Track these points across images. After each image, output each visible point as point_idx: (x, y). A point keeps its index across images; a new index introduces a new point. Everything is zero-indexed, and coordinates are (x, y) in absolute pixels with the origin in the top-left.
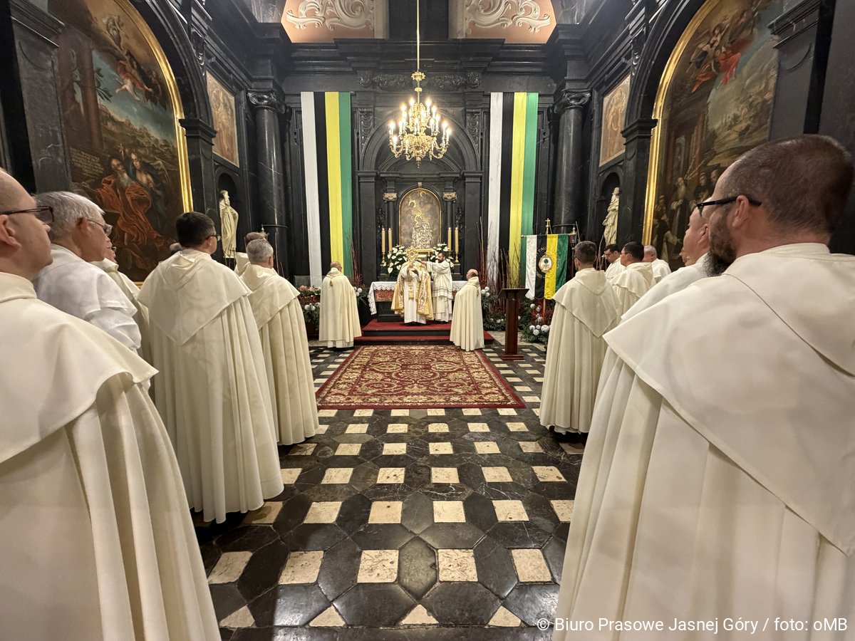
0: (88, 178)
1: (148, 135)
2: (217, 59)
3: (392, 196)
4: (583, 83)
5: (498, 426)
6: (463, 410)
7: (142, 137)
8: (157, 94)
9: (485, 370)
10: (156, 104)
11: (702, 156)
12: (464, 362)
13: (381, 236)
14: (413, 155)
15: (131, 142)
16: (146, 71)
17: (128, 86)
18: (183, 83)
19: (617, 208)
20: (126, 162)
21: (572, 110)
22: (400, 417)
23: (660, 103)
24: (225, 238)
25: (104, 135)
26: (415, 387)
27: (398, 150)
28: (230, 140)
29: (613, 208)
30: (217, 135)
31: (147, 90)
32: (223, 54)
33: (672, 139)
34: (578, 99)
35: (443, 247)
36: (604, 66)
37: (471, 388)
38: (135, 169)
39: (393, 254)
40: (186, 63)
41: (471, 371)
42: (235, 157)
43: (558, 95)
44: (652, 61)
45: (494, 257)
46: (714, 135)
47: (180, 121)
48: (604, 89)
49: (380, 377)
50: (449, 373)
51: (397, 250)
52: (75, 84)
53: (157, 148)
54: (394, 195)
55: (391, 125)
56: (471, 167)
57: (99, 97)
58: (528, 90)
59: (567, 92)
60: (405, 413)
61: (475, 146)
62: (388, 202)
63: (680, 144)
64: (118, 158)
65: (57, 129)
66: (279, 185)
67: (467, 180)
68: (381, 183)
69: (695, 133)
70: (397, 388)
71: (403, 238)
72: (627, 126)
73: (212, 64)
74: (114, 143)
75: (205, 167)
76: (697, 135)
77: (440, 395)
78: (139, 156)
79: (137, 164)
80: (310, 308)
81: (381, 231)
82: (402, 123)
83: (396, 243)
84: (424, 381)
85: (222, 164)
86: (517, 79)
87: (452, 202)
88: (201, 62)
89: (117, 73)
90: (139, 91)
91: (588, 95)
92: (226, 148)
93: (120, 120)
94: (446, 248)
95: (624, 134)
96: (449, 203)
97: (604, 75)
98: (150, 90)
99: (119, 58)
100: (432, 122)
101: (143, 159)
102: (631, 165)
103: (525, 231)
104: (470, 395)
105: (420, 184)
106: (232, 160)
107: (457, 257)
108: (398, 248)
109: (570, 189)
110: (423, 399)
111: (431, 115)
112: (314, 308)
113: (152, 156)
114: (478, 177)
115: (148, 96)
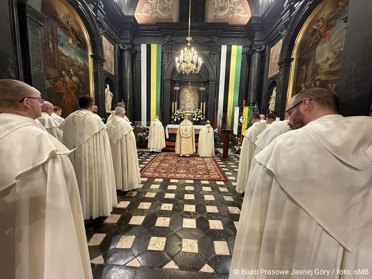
0: (53, 78)
1: (78, 61)
2: (107, 30)
3: (177, 88)
4: (262, 42)
5: (215, 188)
6: (201, 181)
7: (75, 62)
8: (82, 44)
9: (213, 165)
10: (81, 48)
11: (313, 75)
12: (204, 161)
13: (172, 105)
14: (186, 72)
15: (70, 64)
16: (78, 36)
17: (71, 41)
18: (93, 40)
19: (275, 96)
20: (68, 72)
21: (257, 53)
22: (174, 183)
23: (295, 51)
24: (107, 104)
25: (60, 61)
26: (182, 170)
27: (179, 69)
28: (111, 64)
29: (273, 96)
30: (105, 61)
31: (78, 43)
32: (110, 28)
33: (300, 67)
34: (260, 49)
35: (198, 111)
36: (271, 34)
37: (206, 172)
38: (72, 75)
39: (177, 113)
40: (94, 32)
41: (207, 165)
42: (113, 71)
43: (251, 47)
44: (292, 33)
45: (221, 116)
46: (318, 66)
47: (91, 55)
48: (271, 44)
49: (168, 165)
50: (197, 165)
51: (178, 111)
52: (50, 40)
53: (81, 67)
54: (179, 88)
55: (177, 59)
56: (212, 77)
57: (59, 46)
58: (238, 44)
59: (255, 45)
60: (176, 181)
61: (214, 68)
62: (176, 91)
63: (303, 69)
64: (65, 71)
65: (41, 59)
66: (130, 83)
67: (210, 82)
68: (173, 83)
69: (310, 65)
70: (174, 170)
71: (182, 107)
72: (280, 61)
73: (105, 32)
74: (64, 64)
75: (100, 75)
76: (311, 65)
77: (192, 174)
78: (73, 70)
79: (72, 73)
80: (141, 135)
81: (172, 103)
82: (181, 58)
83: (178, 108)
84: (186, 168)
85: (107, 73)
86: (234, 39)
87: (203, 92)
88: (100, 31)
89: (66, 36)
90: (75, 43)
91: (264, 47)
92: (109, 67)
93: (67, 55)
94: (200, 111)
95: (279, 64)
96: (202, 92)
97: (271, 38)
98: (79, 43)
99: (67, 30)
100: (194, 58)
101: (75, 71)
102: (281, 78)
103: (235, 105)
104: (205, 175)
105: (190, 83)
106: (111, 72)
107: (204, 115)
108: (179, 111)
109: (255, 87)
110: (185, 175)
111: (194, 55)
112: (142, 135)
113: (78, 70)
114: (215, 81)
115: (78, 45)
